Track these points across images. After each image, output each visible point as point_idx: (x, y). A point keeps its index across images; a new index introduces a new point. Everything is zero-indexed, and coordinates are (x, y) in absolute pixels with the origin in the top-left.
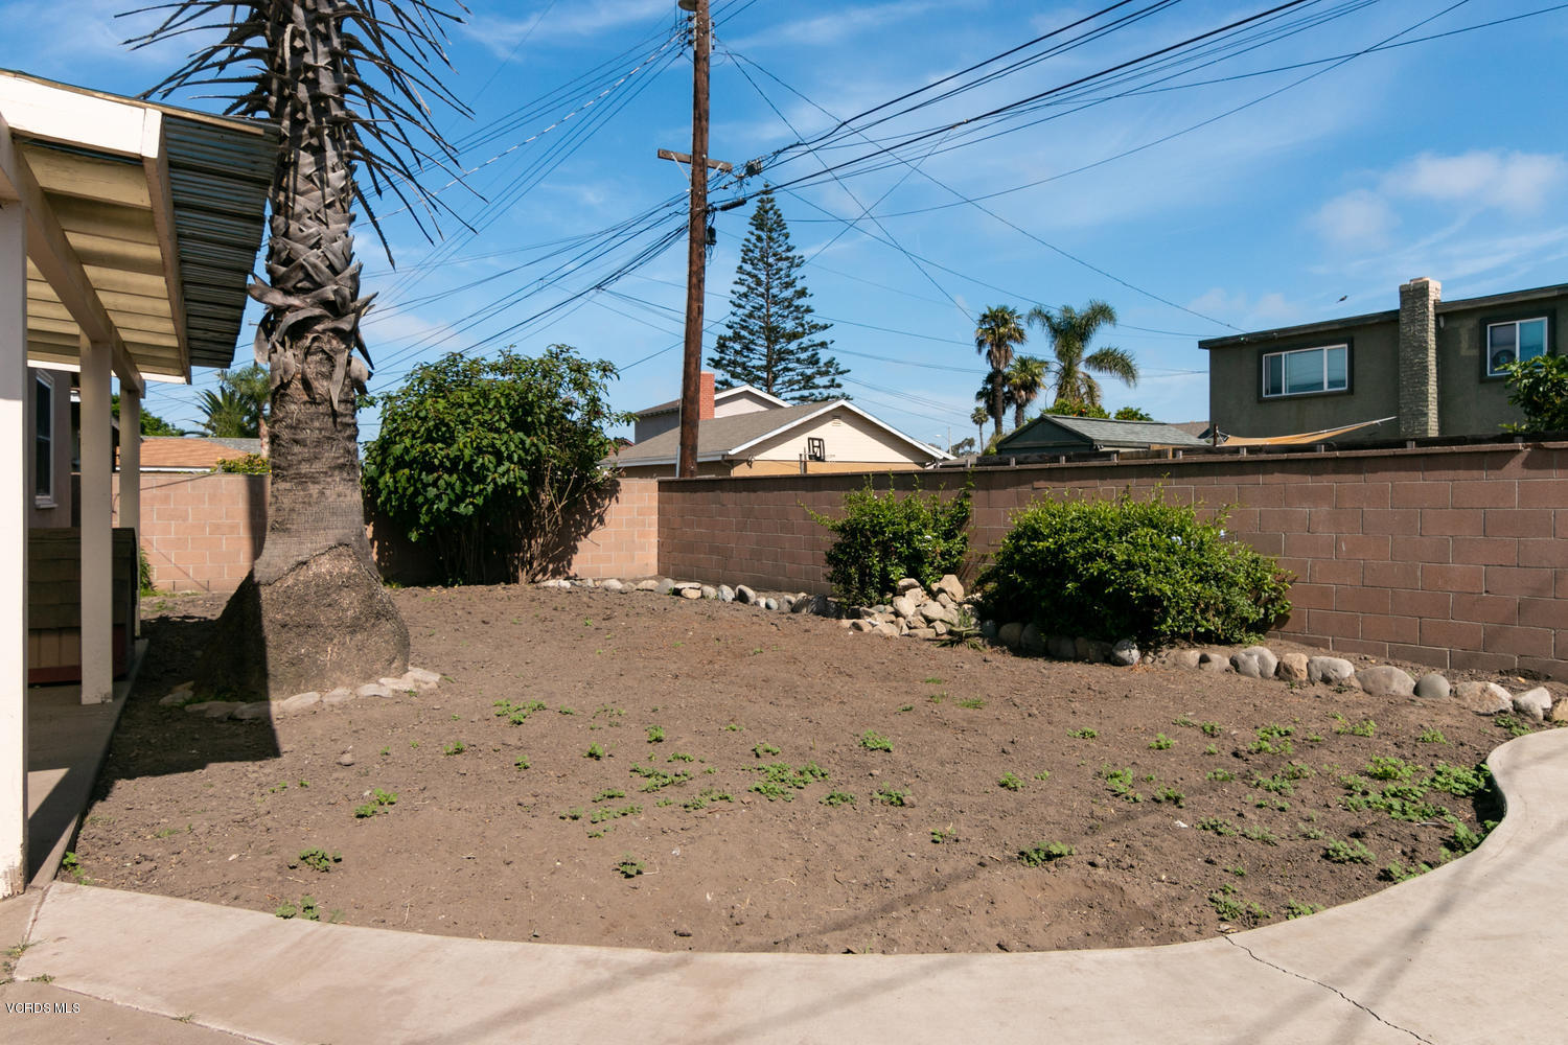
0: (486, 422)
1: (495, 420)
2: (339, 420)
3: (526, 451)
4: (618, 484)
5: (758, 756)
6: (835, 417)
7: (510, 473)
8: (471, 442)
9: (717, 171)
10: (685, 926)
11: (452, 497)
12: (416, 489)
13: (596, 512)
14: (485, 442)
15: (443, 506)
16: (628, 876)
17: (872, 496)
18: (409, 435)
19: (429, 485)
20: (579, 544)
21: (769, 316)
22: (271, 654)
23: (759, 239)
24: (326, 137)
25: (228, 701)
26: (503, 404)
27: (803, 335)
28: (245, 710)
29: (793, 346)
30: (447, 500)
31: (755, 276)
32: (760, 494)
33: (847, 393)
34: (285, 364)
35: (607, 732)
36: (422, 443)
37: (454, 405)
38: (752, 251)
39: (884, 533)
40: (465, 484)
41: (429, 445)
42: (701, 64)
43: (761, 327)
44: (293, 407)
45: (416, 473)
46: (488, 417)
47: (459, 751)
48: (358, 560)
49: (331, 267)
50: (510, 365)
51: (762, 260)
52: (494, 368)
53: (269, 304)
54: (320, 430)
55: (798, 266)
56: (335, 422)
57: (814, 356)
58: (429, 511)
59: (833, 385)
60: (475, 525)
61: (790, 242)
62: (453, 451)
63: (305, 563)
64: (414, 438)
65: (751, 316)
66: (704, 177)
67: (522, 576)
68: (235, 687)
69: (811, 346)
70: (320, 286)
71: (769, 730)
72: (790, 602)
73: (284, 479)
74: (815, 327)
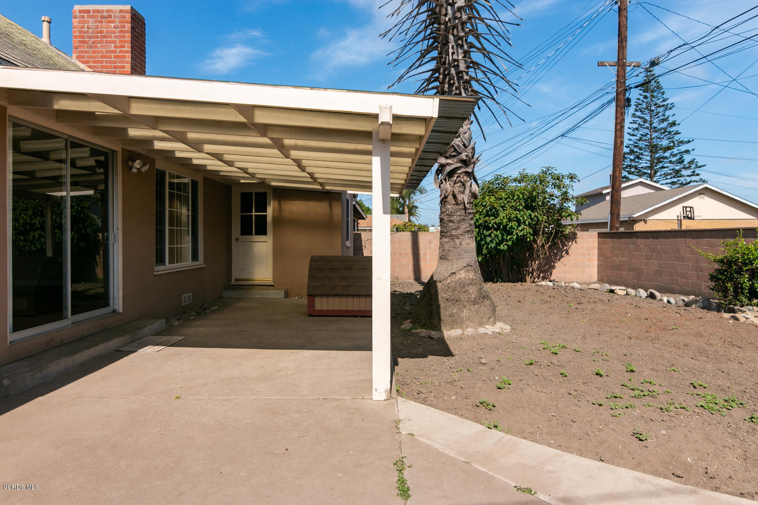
0: (513, 206)
1: (517, 205)
2: (467, 211)
3: (532, 219)
4: (576, 234)
5: (694, 387)
6: (700, 194)
7: (525, 230)
8: (507, 216)
9: (632, 67)
10: (679, 472)
11: (497, 241)
12: (481, 238)
13: (565, 248)
14: (513, 216)
15: (493, 245)
16: (641, 440)
17: (742, 242)
18: (478, 213)
19: (487, 236)
20: (556, 265)
21: (652, 139)
22: (442, 311)
23: (646, 97)
24: (462, 89)
25: (426, 329)
26: (521, 197)
27: (672, 148)
28: (434, 334)
29: (667, 154)
30: (495, 243)
31: (643, 118)
32: (661, 240)
33: (703, 179)
34: (446, 188)
35: (602, 363)
36: (484, 217)
37: (498, 199)
38: (641, 105)
39: (752, 264)
40: (503, 235)
41: (487, 218)
42: (623, 12)
43: (646, 146)
44: (449, 206)
45: (481, 231)
46: (514, 204)
47: (531, 364)
48: (475, 272)
49: (464, 145)
50: (523, 178)
51: (647, 108)
52: (515, 180)
53: (440, 163)
54: (460, 216)
55: (670, 109)
56: (465, 212)
57: (681, 158)
58: (487, 248)
59: (693, 174)
60: (507, 254)
61: (665, 96)
62: (498, 220)
63: (454, 273)
64: (480, 214)
65: (640, 140)
66: (624, 72)
67: (528, 279)
68: (428, 324)
69: (679, 153)
70: (460, 154)
71: (697, 373)
72: (684, 301)
73: (445, 237)
74: (682, 142)
